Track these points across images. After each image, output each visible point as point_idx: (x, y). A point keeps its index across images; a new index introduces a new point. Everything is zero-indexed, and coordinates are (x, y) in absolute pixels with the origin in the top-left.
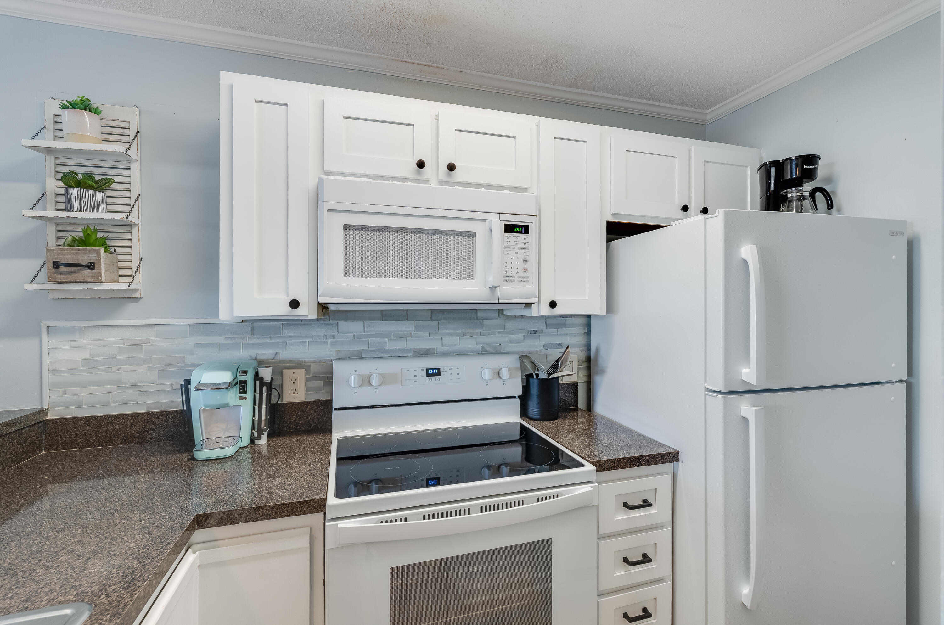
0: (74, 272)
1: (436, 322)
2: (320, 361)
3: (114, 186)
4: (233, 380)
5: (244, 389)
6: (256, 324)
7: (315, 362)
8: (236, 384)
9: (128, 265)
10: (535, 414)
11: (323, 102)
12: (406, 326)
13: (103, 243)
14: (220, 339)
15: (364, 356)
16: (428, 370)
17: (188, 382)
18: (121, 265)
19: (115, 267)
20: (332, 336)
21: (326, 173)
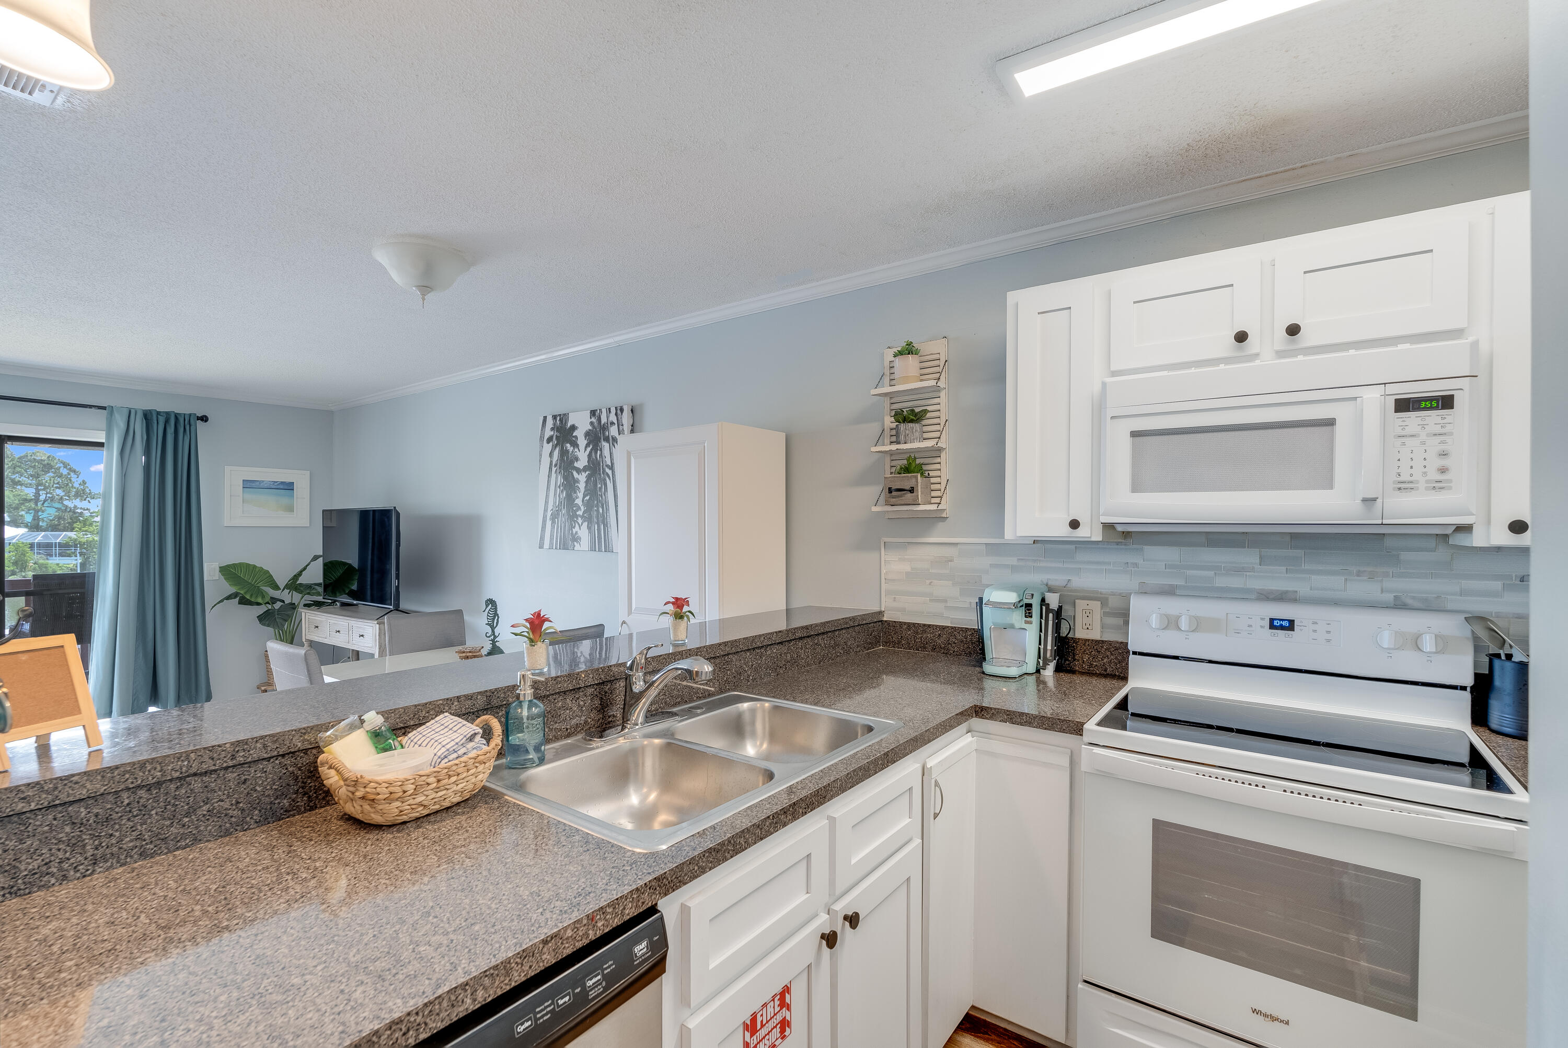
0: (901, 496)
1: (1300, 553)
2: (1120, 594)
3: (929, 415)
4: (1019, 601)
5: (1029, 613)
6: (1049, 546)
7: (1113, 594)
8: (1022, 606)
9: (937, 487)
10: (1509, 726)
11: (1109, 292)
12: (1249, 557)
13: (920, 469)
14: (1013, 561)
15: (1178, 592)
16: (1272, 620)
17: (981, 599)
18: (933, 487)
19: (928, 489)
20: (1136, 565)
21: (1114, 374)
